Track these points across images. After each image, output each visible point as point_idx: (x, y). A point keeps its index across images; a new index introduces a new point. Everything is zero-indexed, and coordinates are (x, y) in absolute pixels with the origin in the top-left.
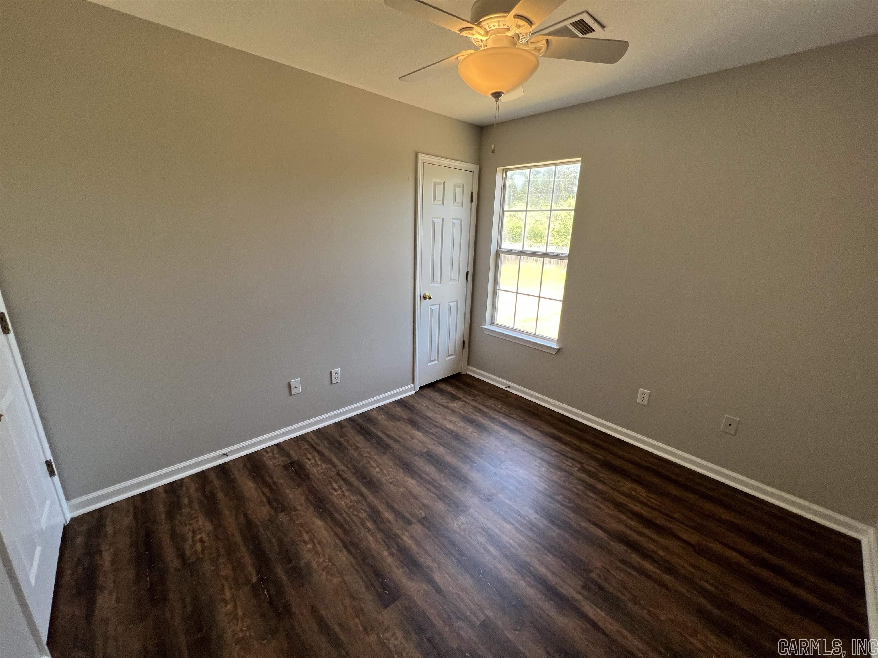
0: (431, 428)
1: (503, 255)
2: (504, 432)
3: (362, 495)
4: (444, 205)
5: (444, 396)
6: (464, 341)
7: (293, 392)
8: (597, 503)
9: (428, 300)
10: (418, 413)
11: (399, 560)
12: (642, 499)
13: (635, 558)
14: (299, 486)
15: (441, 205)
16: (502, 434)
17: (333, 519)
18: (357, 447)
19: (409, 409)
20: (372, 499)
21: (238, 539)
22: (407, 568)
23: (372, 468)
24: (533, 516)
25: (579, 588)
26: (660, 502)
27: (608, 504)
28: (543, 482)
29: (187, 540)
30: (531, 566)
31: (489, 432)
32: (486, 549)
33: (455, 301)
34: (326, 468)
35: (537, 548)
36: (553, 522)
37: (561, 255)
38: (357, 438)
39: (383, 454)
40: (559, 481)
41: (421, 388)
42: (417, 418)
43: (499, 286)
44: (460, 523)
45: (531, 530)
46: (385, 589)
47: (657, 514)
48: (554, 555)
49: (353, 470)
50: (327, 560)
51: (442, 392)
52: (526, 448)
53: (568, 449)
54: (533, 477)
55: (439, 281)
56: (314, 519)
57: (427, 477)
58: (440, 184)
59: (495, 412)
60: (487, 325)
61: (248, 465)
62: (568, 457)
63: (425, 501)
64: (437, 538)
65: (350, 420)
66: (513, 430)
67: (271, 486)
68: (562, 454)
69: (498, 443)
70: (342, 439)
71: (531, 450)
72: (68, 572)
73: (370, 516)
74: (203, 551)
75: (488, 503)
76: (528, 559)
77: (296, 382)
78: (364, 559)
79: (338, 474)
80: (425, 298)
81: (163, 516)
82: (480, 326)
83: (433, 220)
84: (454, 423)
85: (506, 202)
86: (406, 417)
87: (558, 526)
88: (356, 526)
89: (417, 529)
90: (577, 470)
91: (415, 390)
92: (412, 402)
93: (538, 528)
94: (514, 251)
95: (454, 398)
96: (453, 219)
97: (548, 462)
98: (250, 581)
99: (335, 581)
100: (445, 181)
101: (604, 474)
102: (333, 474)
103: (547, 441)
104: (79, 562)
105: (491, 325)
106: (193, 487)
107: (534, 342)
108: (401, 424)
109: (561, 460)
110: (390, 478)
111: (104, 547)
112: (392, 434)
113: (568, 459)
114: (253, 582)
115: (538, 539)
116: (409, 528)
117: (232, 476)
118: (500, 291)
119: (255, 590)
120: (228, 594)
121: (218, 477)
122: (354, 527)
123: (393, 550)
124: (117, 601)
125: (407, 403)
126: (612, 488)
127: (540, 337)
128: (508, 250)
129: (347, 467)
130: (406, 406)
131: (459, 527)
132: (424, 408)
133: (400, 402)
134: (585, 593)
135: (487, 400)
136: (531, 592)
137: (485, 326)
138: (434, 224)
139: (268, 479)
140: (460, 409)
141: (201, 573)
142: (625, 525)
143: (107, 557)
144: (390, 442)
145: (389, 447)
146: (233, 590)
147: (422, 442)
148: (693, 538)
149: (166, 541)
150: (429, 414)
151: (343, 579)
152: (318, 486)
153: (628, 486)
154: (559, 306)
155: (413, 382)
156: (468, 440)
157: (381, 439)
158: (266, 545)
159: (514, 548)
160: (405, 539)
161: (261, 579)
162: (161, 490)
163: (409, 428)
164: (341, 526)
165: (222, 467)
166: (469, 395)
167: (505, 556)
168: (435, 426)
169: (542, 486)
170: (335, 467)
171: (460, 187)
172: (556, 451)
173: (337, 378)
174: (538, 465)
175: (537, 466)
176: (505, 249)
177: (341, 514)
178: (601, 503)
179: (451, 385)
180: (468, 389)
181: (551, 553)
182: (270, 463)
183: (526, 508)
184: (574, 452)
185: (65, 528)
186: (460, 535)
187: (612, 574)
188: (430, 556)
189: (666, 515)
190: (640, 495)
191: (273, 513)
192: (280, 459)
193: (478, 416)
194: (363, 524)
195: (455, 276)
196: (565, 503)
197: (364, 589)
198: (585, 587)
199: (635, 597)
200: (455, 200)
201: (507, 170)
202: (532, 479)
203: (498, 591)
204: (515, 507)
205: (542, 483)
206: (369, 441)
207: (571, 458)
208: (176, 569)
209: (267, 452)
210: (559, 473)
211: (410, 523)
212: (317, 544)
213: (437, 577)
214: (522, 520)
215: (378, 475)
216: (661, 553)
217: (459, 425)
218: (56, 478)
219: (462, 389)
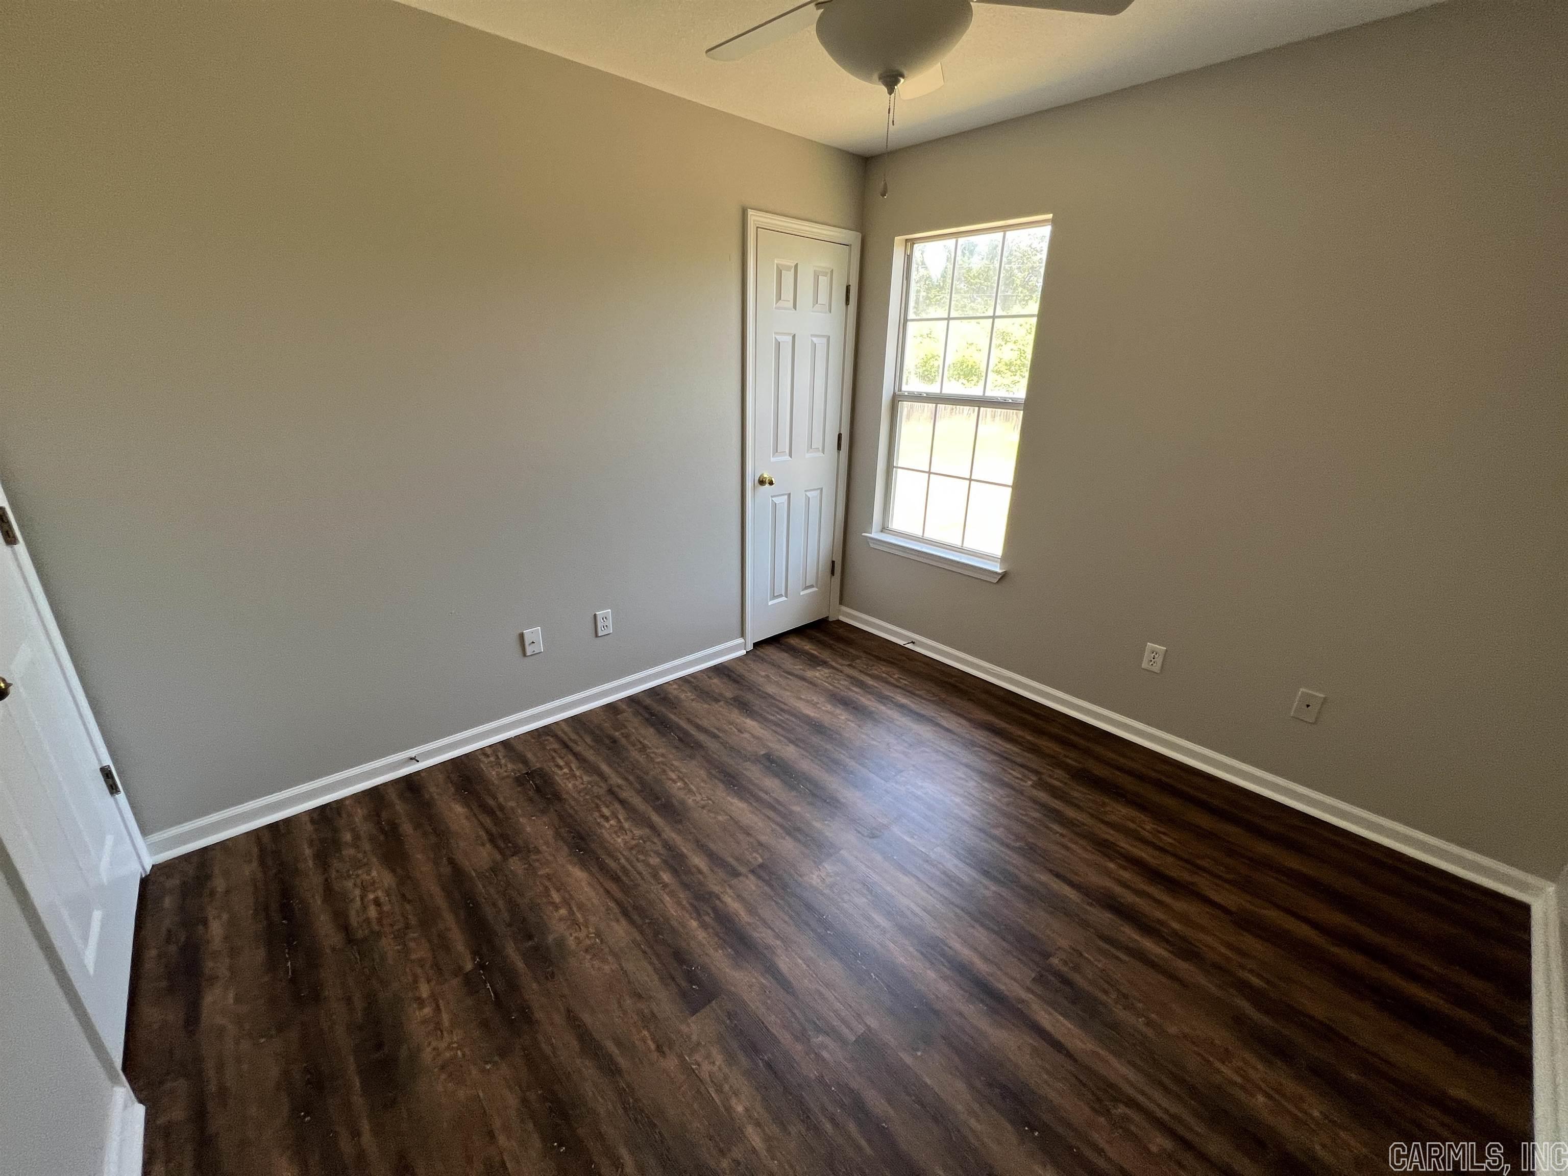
0: (773, 713)
1: (905, 402)
2: (903, 721)
3: (652, 827)
4: (796, 309)
5: (797, 658)
6: (833, 562)
7: (529, 651)
8: (1064, 841)
9: (767, 485)
10: (751, 687)
11: (717, 935)
12: (1144, 833)
13: (1129, 933)
14: (543, 812)
15: (790, 309)
16: (898, 723)
17: (603, 868)
18: (643, 746)
19: (736, 681)
20: (669, 833)
21: (441, 901)
22: (731, 948)
23: (671, 782)
24: (952, 864)
25: (1028, 983)
26: (1175, 839)
27: (1083, 842)
28: (969, 806)
29: (352, 900)
30: (946, 945)
31: (875, 720)
32: (869, 919)
33: (817, 489)
34: (589, 783)
35: (956, 915)
36: (986, 873)
37: (1010, 401)
38: (643, 731)
39: (690, 757)
40: (999, 804)
41: (757, 645)
42: (749, 697)
43: (898, 459)
44: (823, 875)
45: (947, 885)
46: (691, 982)
47: (1170, 860)
48: (988, 928)
49: (638, 786)
50: (593, 935)
51: (794, 651)
52: (942, 747)
53: (1015, 749)
54: (953, 798)
55: (787, 451)
56: (570, 868)
57: (766, 797)
58: (788, 268)
59: (887, 686)
60: (876, 532)
61: (454, 777)
62: (1015, 762)
63: (763, 839)
64: (783, 899)
65: (631, 700)
66: (920, 717)
67: (495, 812)
68: (1005, 757)
69: (891, 740)
70: (617, 734)
71: (951, 752)
72: (152, 953)
73: (665, 862)
74: (380, 921)
75: (875, 841)
76: (939, 933)
77: (534, 634)
78: (656, 934)
79: (611, 791)
80: (762, 482)
81: (311, 863)
82: (863, 534)
83: (775, 338)
84: (815, 705)
85: (912, 304)
86: (729, 695)
87: (995, 879)
88: (643, 879)
89: (751, 884)
90: (1032, 786)
91: (745, 649)
92: (740, 669)
93: (960, 883)
94: (925, 395)
95: (814, 662)
96: (812, 335)
97: (980, 772)
98: (460, 968)
99: (607, 968)
100: (797, 264)
101: (1078, 792)
102: (602, 791)
103: (980, 736)
104: (169, 937)
105: (882, 531)
106: (360, 813)
107: (958, 562)
108: (721, 706)
109: (1003, 769)
110: (702, 800)
111: (211, 912)
112: (705, 723)
113: (1017, 767)
114: (468, 971)
115: (958, 901)
116: (734, 882)
117: (427, 796)
118: (899, 470)
119: (470, 983)
120: (424, 990)
121: (401, 796)
122: (640, 881)
123: (707, 919)
124: (238, 1000)
125: (731, 671)
126: (1092, 815)
127: (972, 553)
128: (913, 393)
129: (626, 779)
130: (729, 676)
131: (823, 880)
132: (761, 679)
133: (720, 670)
134: (1039, 990)
135: (873, 665)
136: (944, 988)
137: (871, 533)
138: (778, 344)
139: (491, 802)
140: (825, 682)
141: (376, 956)
142: (1114, 878)
143: (216, 929)
144: (702, 737)
145: (699, 746)
146: (433, 983)
147: (758, 738)
148: (1231, 899)
149: (317, 902)
150: (771, 689)
151: (620, 965)
152: (576, 812)
153: (1120, 812)
154: (1006, 495)
155: (743, 634)
156: (840, 735)
157: (686, 733)
158: (488, 911)
159: (916, 915)
160: (728, 900)
161: (481, 966)
162: (306, 819)
163: (736, 716)
164: (616, 879)
165: (408, 779)
166: (842, 656)
167: (901, 928)
168: (782, 710)
169: (969, 812)
170: (606, 781)
171: (825, 274)
172: (995, 753)
173: (607, 625)
174: (963, 776)
175: (960, 778)
176: (909, 392)
177: (616, 860)
178: (1071, 840)
179: (811, 639)
180: (841, 646)
181: (982, 925)
182: (492, 774)
183: (939, 850)
184: (1026, 754)
185: (145, 883)
186: (823, 894)
187: (1086, 958)
188: (770, 928)
189: (1187, 861)
190: (1141, 827)
191: (498, 857)
192: (510, 766)
193: (857, 693)
194: (655, 876)
195: (817, 443)
196: (1009, 841)
197: (657, 982)
198: (1040, 980)
199: (1126, 996)
200: (816, 301)
201: (913, 242)
202: (952, 801)
203: (888, 987)
204: (920, 848)
205: (967, 807)
206: (664, 735)
207: (1022, 766)
208: (333, 949)
209: (487, 756)
210: (1001, 792)
211: (736, 874)
212: (575, 909)
213: (783, 963)
214: (933, 870)
215: (681, 794)
216: (1175, 925)
217: (823, 708)
218: (122, 797)
219: (830, 647)
